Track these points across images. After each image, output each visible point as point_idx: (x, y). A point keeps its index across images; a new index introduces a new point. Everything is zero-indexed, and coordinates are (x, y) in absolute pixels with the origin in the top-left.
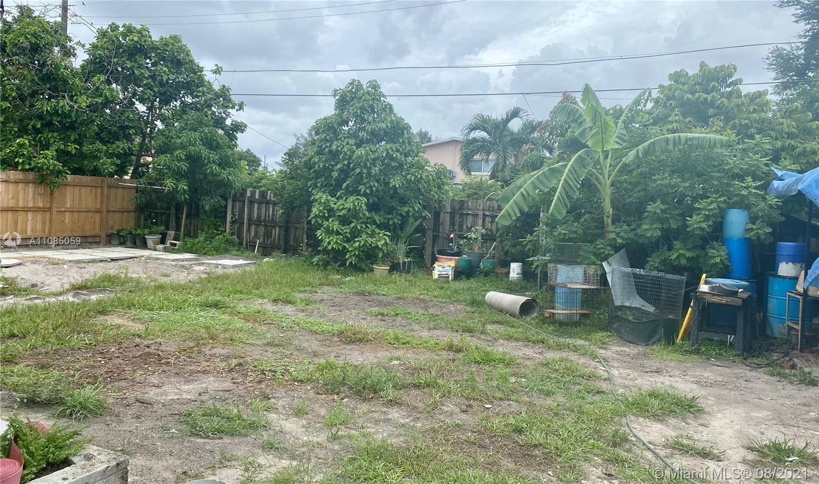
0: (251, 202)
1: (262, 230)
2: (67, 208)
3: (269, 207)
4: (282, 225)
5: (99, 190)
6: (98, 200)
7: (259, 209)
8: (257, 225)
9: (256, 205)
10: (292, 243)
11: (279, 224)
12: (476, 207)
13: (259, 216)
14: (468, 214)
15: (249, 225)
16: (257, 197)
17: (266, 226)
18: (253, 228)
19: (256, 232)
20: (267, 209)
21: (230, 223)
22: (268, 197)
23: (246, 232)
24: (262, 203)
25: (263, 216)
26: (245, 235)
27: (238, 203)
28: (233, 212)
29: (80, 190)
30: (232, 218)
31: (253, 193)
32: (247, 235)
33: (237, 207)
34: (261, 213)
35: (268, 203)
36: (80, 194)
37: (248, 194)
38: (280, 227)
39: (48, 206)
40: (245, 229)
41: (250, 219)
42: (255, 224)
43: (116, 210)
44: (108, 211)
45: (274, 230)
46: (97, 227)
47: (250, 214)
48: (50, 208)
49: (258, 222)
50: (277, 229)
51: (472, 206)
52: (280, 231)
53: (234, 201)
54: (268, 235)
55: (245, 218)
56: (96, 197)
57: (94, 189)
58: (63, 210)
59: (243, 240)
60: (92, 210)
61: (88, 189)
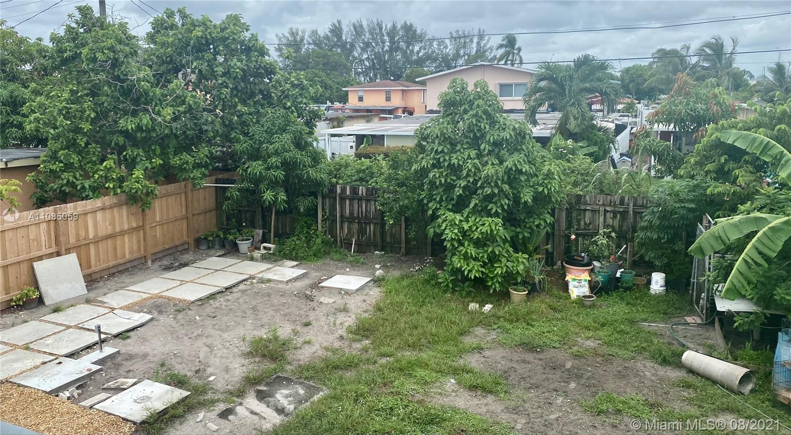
0: (343, 199)
1: (355, 227)
2: (157, 222)
3: (362, 204)
4: (378, 221)
5: (183, 196)
6: (183, 205)
7: (351, 205)
8: (350, 223)
9: (347, 202)
10: (388, 240)
11: (374, 221)
12: (595, 201)
13: (351, 213)
14: (586, 210)
15: (342, 222)
16: (348, 193)
17: (359, 223)
18: (346, 225)
19: (349, 229)
20: (360, 206)
21: (322, 221)
22: (360, 193)
23: (340, 230)
24: (353, 199)
25: (356, 212)
26: (338, 233)
27: (327, 200)
28: (323, 209)
29: (166, 200)
30: (323, 216)
31: (343, 190)
32: (340, 233)
33: (327, 203)
34: (353, 208)
35: (360, 199)
36: (167, 204)
37: (339, 191)
38: (375, 224)
39: (141, 224)
40: (338, 226)
41: (342, 216)
42: (348, 222)
43: (200, 212)
44: (193, 215)
45: (368, 227)
46: (185, 232)
47: (341, 212)
48: (143, 226)
49: (351, 219)
50: (372, 226)
51: (590, 201)
52: (375, 228)
53: (324, 197)
54: (362, 231)
55: (338, 216)
56: (181, 204)
57: (179, 195)
58: (154, 225)
59: (337, 237)
60: (179, 218)
61: (173, 198)
